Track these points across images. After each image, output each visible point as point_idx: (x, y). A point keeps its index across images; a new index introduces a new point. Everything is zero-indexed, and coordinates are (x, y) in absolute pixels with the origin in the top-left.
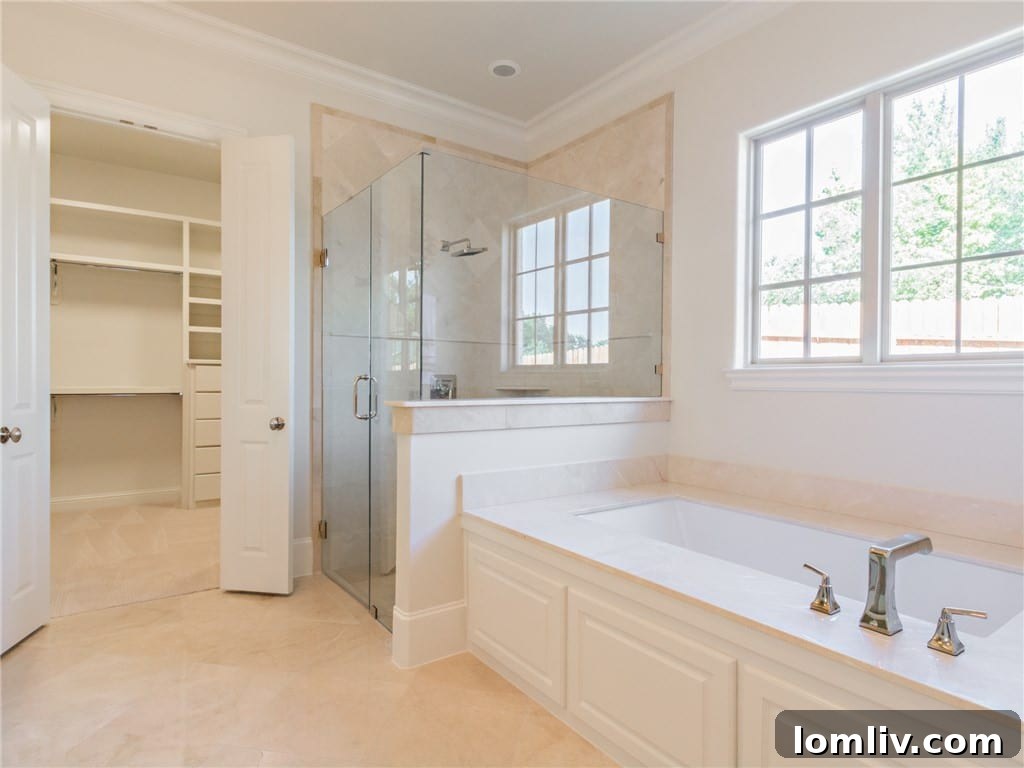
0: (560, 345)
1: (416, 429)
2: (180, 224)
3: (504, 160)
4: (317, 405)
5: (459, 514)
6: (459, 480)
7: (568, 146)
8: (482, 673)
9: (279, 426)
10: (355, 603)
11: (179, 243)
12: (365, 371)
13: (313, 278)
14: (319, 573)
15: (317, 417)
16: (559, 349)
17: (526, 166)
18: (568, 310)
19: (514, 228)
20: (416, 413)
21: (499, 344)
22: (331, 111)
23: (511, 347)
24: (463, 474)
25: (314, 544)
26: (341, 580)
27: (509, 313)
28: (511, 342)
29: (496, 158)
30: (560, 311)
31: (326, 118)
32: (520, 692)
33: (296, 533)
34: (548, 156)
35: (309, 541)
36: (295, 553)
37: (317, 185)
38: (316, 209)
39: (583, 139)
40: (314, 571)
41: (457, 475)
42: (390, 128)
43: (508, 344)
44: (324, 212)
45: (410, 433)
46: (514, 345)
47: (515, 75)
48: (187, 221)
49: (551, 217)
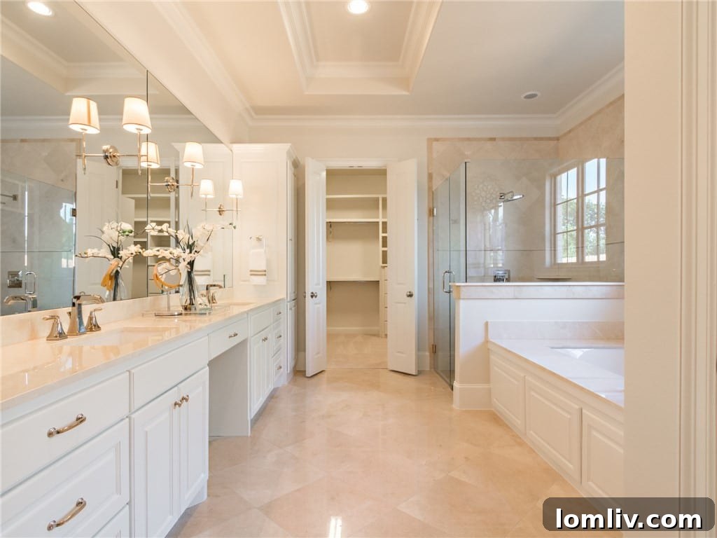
0: (580, 249)
1: (462, 297)
2: (378, 198)
3: (541, 139)
4: (431, 286)
5: (487, 341)
6: (487, 324)
7: (581, 124)
8: (495, 418)
9: (410, 295)
10: (444, 383)
11: (378, 208)
12: (447, 269)
13: (429, 222)
14: (433, 370)
15: (431, 292)
16: (580, 253)
17: (558, 139)
18: (585, 225)
19: (554, 177)
20: (462, 289)
21: (545, 250)
22: (437, 140)
23: (553, 252)
24: (489, 321)
25: (430, 356)
26: (442, 374)
27: (551, 230)
28: (553, 249)
29: (536, 139)
30: (580, 226)
31: (434, 143)
32: (509, 428)
33: (419, 348)
34: (570, 131)
35: (427, 354)
36: (419, 360)
37: (430, 176)
38: (430, 188)
39: (590, 118)
40: (431, 368)
41: (485, 321)
42: (469, 139)
43: (551, 250)
44: (434, 188)
45: (459, 298)
46: (555, 250)
47: (537, 97)
48: (380, 197)
49: (574, 167)
